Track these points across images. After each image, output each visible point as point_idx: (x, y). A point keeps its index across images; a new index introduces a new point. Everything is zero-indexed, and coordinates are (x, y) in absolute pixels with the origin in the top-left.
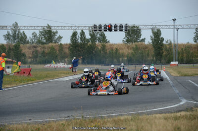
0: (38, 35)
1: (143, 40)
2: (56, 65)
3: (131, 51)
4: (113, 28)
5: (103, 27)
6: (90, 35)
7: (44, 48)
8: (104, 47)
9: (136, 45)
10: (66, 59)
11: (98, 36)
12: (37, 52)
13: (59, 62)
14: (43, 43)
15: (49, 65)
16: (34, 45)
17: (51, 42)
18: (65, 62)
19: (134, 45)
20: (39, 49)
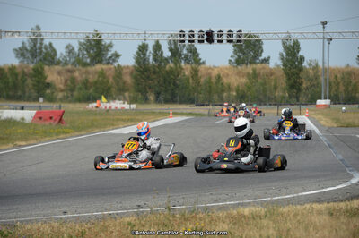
0: (76, 50)
1: (266, 61)
2: (108, 105)
3: (244, 80)
4: (215, 38)
5: (196, 36)
6: (171, 50)
7: (87, 73)
8: (195, 73)
9: (254, 70)
10: (127, 94)
11: (185, 52)
12: (73, 80)
13: (114, 99)
14: (85, 65)
15: (95, 104)
16: (69, 67)
17: (100, 62)
18: (125, 99)
19: (249, 69)
20: (77, 74)
